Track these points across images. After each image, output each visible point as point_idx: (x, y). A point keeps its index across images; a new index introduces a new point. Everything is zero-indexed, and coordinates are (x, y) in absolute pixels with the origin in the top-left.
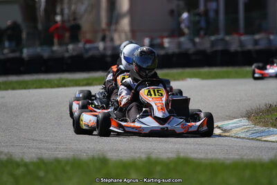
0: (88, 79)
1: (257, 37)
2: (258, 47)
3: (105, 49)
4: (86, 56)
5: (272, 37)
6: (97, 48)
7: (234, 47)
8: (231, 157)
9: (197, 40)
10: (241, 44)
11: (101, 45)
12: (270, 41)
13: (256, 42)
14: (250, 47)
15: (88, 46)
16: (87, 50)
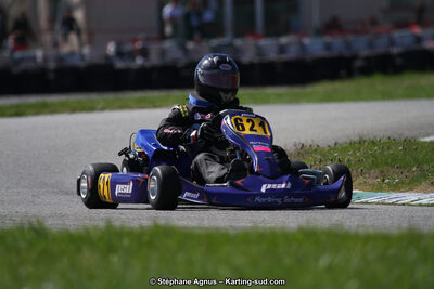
0: (18, 106)
1: (284, 40)
2: (285, 57)
3: (45, 59)
4: (16, 70)
5: (307, 41)
6: (34, 59)
7: (248, 57)
8: (242, 224)
9: (191, 45)
10: (260, 51)
11: (39, 54)
12: (303, 47)
13: (282, 49)
14: (272, 56)
15: (18, 55)
16: (17, 62)
